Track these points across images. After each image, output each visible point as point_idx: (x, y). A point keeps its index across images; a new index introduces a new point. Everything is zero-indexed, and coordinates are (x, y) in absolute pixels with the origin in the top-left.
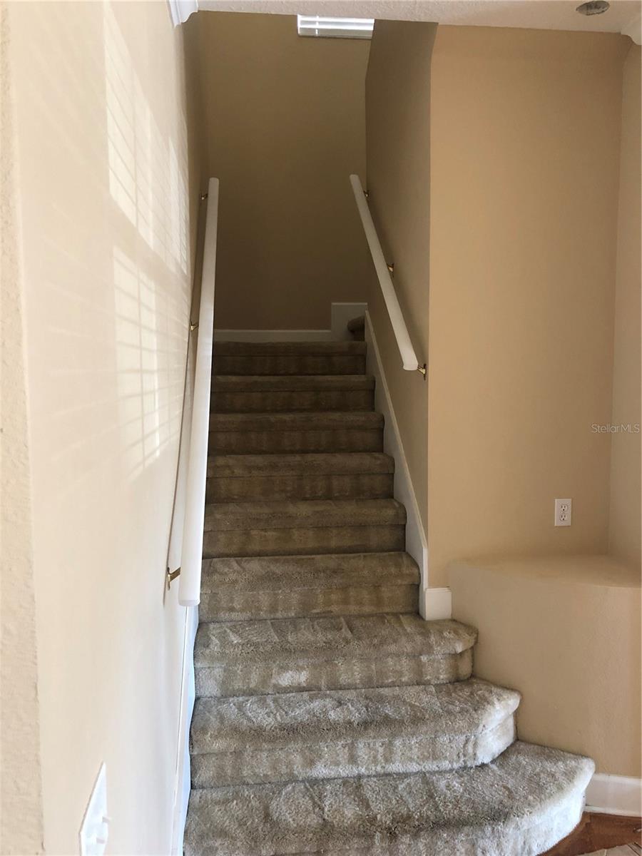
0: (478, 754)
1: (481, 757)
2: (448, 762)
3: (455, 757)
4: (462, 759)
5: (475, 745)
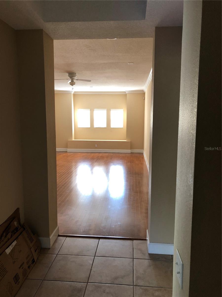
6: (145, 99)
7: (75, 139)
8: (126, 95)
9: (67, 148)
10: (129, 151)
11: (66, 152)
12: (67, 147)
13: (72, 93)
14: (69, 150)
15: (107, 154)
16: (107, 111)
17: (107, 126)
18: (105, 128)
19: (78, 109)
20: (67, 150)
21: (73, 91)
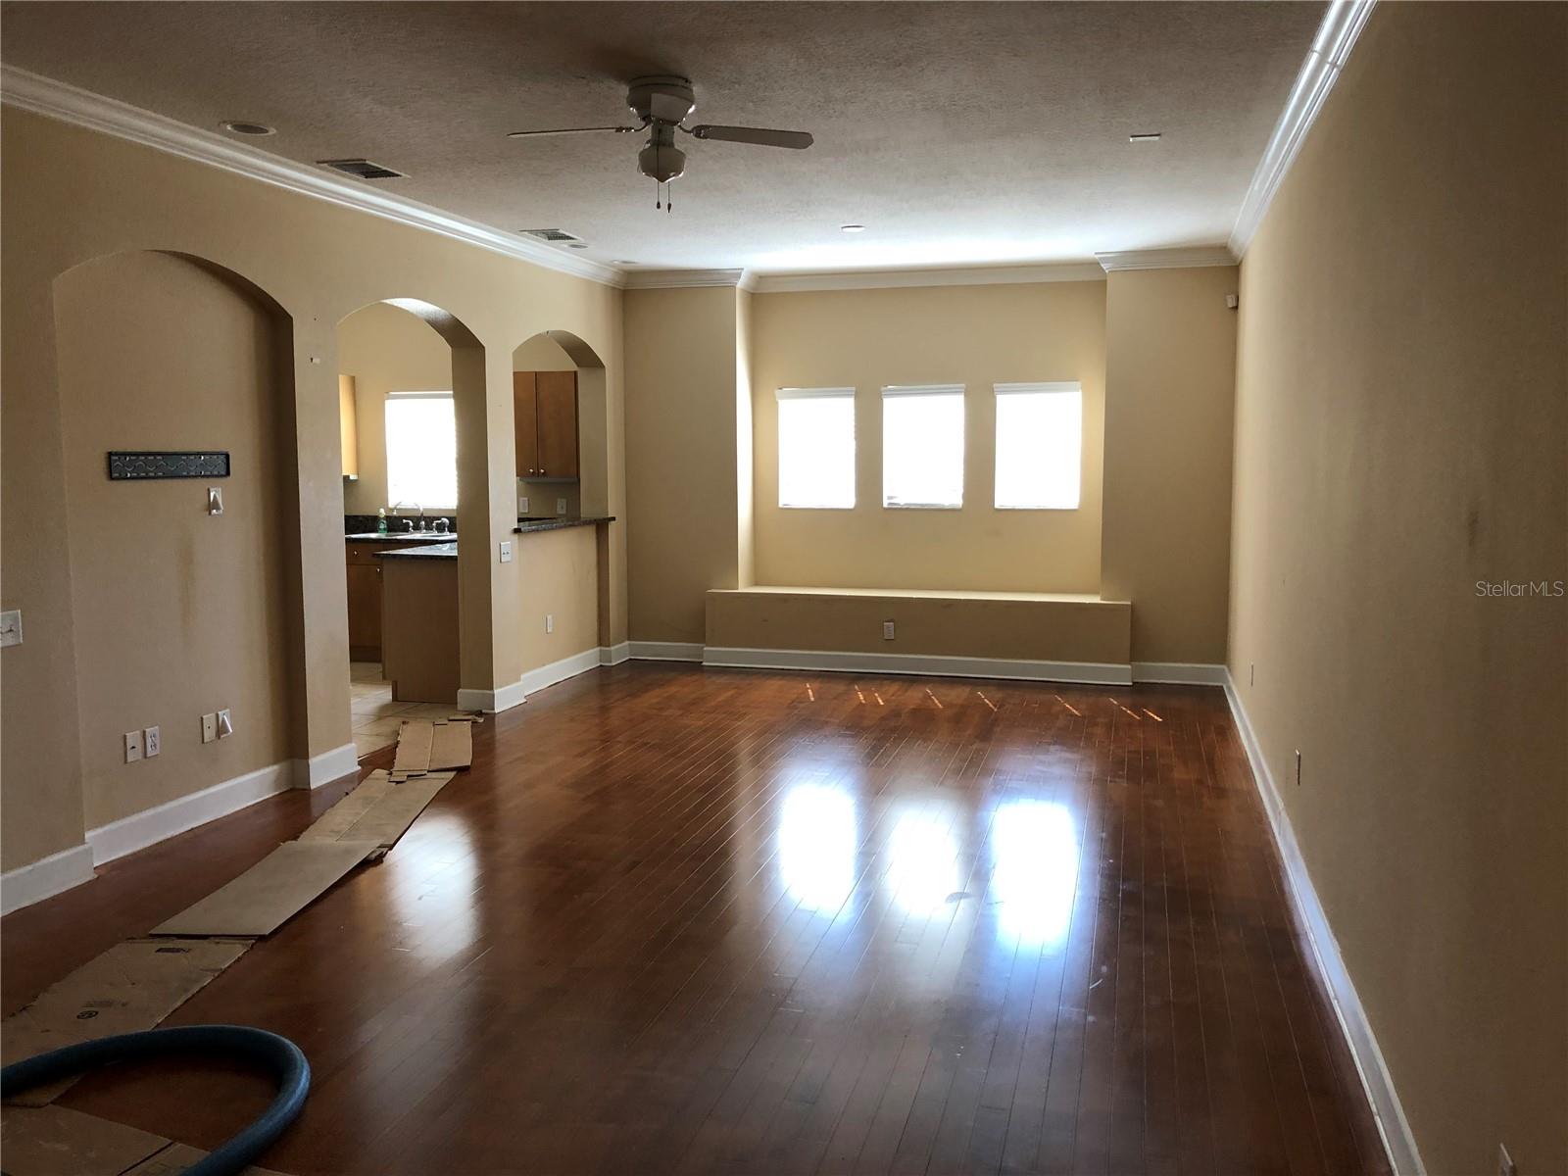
6: (1236, 308)
7: (757, 584)
8: (1102, 284)
9: (704, 642)
10: (1120, 673)
11: (695, 667)
12: (698, 631)
13: (740, 284)
14: (714, 654)
15: (958, 695)
16: (968, 395)
17: (965, 496)
18: (953, 510)
19: (777, 392)
20: (701, 656)
21: (742, 269)
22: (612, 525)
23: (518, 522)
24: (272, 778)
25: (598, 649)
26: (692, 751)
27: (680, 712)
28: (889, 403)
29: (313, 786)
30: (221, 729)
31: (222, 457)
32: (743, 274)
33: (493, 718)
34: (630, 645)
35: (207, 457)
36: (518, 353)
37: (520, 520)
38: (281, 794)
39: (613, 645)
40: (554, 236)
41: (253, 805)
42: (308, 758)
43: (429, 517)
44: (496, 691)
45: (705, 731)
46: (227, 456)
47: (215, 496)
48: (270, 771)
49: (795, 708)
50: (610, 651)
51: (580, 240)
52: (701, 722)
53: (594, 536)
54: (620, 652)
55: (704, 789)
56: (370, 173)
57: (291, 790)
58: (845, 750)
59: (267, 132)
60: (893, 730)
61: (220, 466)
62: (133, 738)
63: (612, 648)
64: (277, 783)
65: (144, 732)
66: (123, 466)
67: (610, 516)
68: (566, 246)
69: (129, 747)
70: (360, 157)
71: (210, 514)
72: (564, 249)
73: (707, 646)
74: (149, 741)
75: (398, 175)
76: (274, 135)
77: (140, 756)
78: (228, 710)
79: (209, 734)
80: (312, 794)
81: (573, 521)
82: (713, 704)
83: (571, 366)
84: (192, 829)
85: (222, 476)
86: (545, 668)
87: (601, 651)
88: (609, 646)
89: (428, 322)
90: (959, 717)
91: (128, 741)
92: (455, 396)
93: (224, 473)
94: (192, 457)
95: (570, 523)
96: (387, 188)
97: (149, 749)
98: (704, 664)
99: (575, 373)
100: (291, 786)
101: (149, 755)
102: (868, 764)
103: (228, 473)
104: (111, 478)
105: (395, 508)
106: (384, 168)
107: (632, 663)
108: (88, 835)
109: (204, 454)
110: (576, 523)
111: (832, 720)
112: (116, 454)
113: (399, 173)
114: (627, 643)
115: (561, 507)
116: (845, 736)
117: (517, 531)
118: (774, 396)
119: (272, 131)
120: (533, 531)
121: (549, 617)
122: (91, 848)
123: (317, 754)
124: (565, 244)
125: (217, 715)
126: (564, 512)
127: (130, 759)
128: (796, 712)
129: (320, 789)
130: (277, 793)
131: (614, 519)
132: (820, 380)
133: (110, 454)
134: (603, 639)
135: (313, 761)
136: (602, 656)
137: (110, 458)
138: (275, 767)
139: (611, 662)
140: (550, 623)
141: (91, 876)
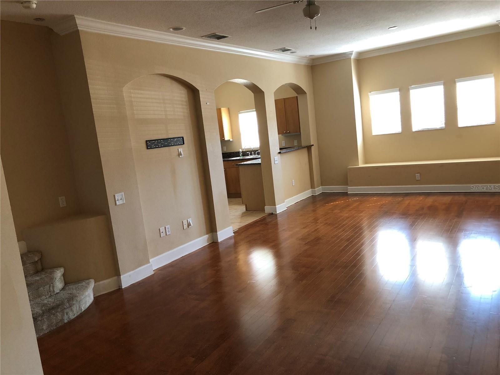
0: (55, 290)
1: (56, 291)
2: (44, 296)
3: (47, 294)
4: (49, 293)
5: (53, 287)
7: (366, 163)
9: (347, 185)
11: (345, 194)
12: (346, 182)
13: (353, 57)
14: (352, 189)
15: (447, 199)
16: (445, 84)
17: (445, 124)
18: (441, 130)
19: (369, 94)
20: (347, 190)
21: (353, 51)
22: (313, 148)
23: (280, 150)
24: (206, 239)
25: (311, 190)
26: (344, 225)
27: (339, 211)
28: (412, 92)
29: (219, 241)
30: (189, 225)
31: (182, 138)
32: (354, 53)
33: (277, 215)
34: (322, 187)
35: (177, 139)
36: (275, 93)
37: (280, 149)
38: (209, 244)
39: (316, 188)
40: (284, 50)
41: (201, 248)
42: (217, 232)
43: (255, 151)
44: (277, 206)
45: (349, 217)
46: (183, 138)
47: (180, 151)
48: (206, 237)
49: (382, 208)
50: (315, 190)
51: (293, 50)
52: (347, 215)
53: (307, 152)
54: (319, 190)
55: (348, 240)
56: (219, 38)
57: (213, 242)
58: (402, 223)
59: (183, 29)
60: (421, 215)
61: (180, 141)
62: (162, 229)
63: (316, 189)
64: (208, 240)
65: (165, 227)
66: (151, 144)
67: (311, 144)
68: (289, 53)
69: (161, 232)
70: (214, 32)
71: (179, 157)
72: (288, 54)
73: (349, 187)
74: (167, 230)
75: (227, 37)
76: (185, 30)
77: (165, 235)
78: (191, 219)
79: (185, 227)
80: (219, 243)
81: (300, 147)
82: (351, 207)
83: (295, 94)
84: (183, 257)
85: (182, 144)
86: (293, 197)
87: (312, 190)
88: (315, 189)
89: (245, 86)
90: (448, 209)
91: (161, 231)
92: (256, 111)
93: (182, 143)
94: (172, 139)
95: (297, 148)
96: (225, 42)
97: (167, 232)
98: (348, 193)
99: (297, 97)
100: (212, 241)
101: (167, 234)
102: (411, 229)
103: (184, 143)
104: (148, 149)
105: (244, 149)
106: (222, 35)
107: (323, 194)
108: (151, 260)
109: (176, 138)
110: (300, 148)
111: (397, 212)
112: (148, 141)
113: (227, 36)
114: (321, 187)
115: (296, 143)
116: (402, 218)
117: (280, 153)
118: (368, 95)
119: (184, 28)
120: (285, 152)
121: (293, 180)
122: (152, 265)
123: (220, 231)
124: (289, 52)
125: (187, 220)
126: (297, 145)
127: (162, 236)
128: (383, 209)
129: (222, 242)
130: (208, 244)
131: (313, 145)
132: (386, 87)
133: (147, 141)
134: (313, 186)
135: (218, 233)
136: (312, 192)
137: (147, 143)
138: (207, 236)
139: (316, 194)
140: (293, 182)
141: (153, 273)
